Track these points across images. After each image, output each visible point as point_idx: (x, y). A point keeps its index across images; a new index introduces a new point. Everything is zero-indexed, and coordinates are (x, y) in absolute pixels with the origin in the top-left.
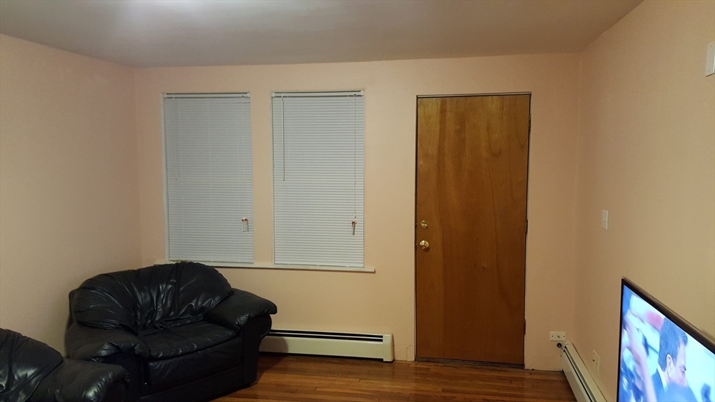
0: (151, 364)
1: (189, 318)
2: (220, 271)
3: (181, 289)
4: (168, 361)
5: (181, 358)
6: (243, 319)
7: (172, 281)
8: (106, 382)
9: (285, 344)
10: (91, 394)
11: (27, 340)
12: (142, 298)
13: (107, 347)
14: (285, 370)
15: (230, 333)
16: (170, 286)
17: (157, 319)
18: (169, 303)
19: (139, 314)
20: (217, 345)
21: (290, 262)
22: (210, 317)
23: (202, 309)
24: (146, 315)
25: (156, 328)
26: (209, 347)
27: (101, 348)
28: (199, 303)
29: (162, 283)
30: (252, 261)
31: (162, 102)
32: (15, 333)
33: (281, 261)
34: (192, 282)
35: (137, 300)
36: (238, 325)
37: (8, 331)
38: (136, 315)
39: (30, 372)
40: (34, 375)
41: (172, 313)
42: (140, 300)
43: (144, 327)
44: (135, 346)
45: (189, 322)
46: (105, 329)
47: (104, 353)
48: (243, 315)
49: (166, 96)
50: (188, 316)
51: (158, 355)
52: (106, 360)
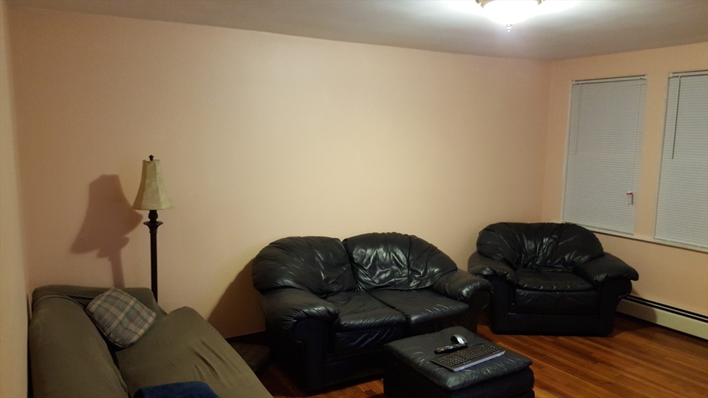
0: (518, 290)
1: (561, 268)
2: (597, 235)
3: (560, 244)
4: (531, 292)
5: (541, 293)
6: (602, 277)
7: (554, 236)
8: (474, 287)
9: (654, 315)
10: (464, 292)
11: (440, 252)
12: (529, 245)
13: (488, 269)
14: (651, 338)
15: (588, 286)
16: (551, 240)
17: (538, 263)
18: (549, 252)
19: (523, 256)
20: (575, 291)
21: (669, 239)
22: (577, 271)
23: (572, 263)
24: (529, 258)
25: (533, 269)
26: (567, 291)
27: (484, 269)
28: (571, 257)
29: (546, 237)
30: (632, 232)
31: (570, 88)
32: (434, 247)
33: (661, 237)
34: (570, 240)
35: (524, 245)
36: (596, 281)
37: (431, 245)
38: (521, 257)
39: (436, 270)
40: (438, 272)
41: (549, 261)
42: (526, 247)
43: (525, 266)
44: (507, 274)
45: (560, 270)
46: (493, 259)
47: (485, 273)
48: (602, 273)
49: (574, 83)
50: (560, 266)
51: (523, 285)
52: (486, 277)
